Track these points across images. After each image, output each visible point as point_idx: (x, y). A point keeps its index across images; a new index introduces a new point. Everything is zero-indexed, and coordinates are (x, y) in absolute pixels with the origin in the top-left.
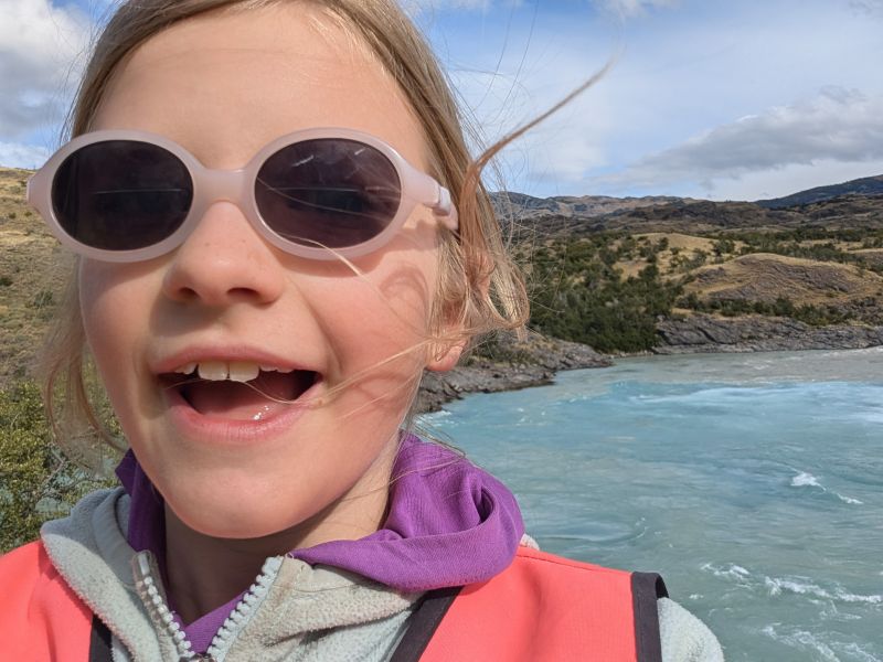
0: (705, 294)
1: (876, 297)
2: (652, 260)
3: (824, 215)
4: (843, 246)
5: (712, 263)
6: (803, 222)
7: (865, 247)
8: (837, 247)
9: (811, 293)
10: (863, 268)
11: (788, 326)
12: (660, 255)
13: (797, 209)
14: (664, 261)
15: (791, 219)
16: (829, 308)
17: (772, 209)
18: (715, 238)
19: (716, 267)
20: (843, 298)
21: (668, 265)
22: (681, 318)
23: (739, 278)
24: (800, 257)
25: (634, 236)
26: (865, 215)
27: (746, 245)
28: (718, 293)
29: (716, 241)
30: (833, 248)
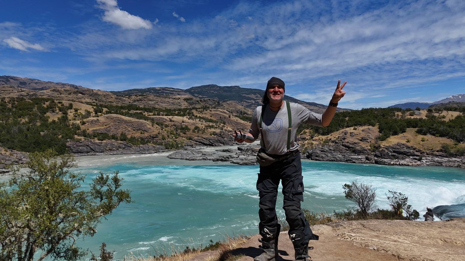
0: (90, 130)
1: (158, 134)
2: (66, 113)
3: (138, 101)
4: (146, 114)
5: (93, 117)
6: (130, 102)
7: (154, 115)
8: (144, 114)
9: (135, 132)
10: (153, 123)
11: (125, 145)
12: (69, 111)
13: (127, 97)
14: (71, 114)
15: (125, 101)
16: (141, 138)
17: (117, 96)
18: (94, 106)
19: (95, 118)
20: (146, 135)
21: (73, 116)
22: (79, 141)
23: (105, 124)
24: (130, 117)
25: (55, 101)
26: (153, 102)
27: (108, 110)
28: (96, 130)
29: (95, 107)
30: (143, 114)
